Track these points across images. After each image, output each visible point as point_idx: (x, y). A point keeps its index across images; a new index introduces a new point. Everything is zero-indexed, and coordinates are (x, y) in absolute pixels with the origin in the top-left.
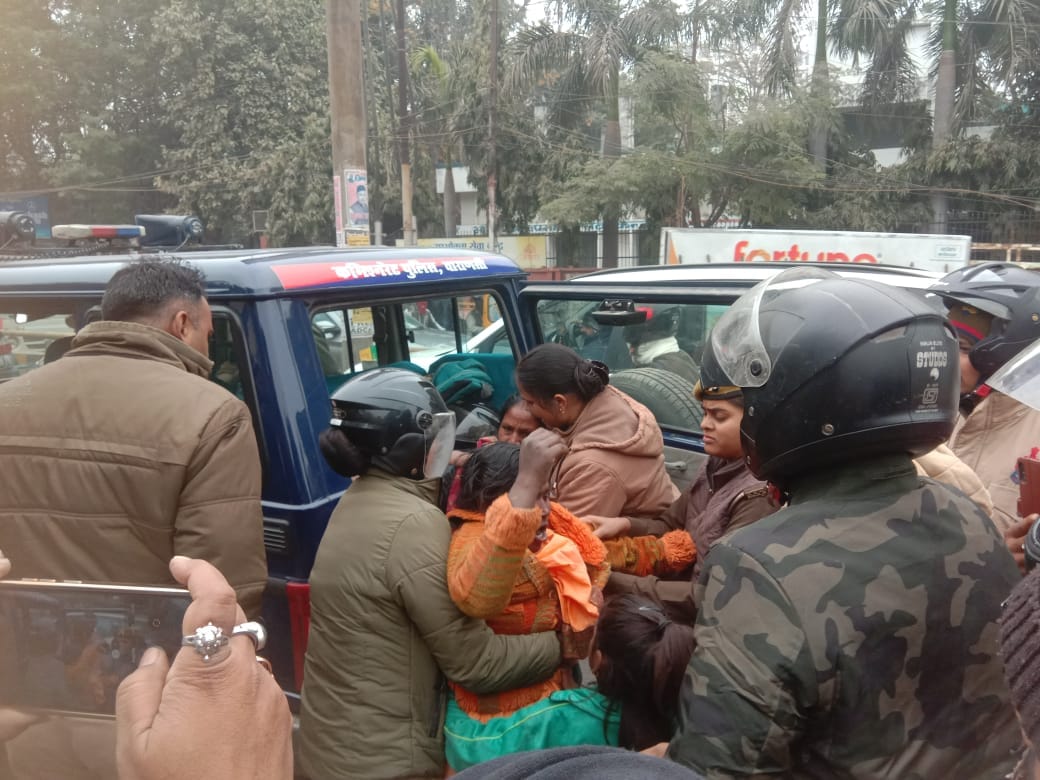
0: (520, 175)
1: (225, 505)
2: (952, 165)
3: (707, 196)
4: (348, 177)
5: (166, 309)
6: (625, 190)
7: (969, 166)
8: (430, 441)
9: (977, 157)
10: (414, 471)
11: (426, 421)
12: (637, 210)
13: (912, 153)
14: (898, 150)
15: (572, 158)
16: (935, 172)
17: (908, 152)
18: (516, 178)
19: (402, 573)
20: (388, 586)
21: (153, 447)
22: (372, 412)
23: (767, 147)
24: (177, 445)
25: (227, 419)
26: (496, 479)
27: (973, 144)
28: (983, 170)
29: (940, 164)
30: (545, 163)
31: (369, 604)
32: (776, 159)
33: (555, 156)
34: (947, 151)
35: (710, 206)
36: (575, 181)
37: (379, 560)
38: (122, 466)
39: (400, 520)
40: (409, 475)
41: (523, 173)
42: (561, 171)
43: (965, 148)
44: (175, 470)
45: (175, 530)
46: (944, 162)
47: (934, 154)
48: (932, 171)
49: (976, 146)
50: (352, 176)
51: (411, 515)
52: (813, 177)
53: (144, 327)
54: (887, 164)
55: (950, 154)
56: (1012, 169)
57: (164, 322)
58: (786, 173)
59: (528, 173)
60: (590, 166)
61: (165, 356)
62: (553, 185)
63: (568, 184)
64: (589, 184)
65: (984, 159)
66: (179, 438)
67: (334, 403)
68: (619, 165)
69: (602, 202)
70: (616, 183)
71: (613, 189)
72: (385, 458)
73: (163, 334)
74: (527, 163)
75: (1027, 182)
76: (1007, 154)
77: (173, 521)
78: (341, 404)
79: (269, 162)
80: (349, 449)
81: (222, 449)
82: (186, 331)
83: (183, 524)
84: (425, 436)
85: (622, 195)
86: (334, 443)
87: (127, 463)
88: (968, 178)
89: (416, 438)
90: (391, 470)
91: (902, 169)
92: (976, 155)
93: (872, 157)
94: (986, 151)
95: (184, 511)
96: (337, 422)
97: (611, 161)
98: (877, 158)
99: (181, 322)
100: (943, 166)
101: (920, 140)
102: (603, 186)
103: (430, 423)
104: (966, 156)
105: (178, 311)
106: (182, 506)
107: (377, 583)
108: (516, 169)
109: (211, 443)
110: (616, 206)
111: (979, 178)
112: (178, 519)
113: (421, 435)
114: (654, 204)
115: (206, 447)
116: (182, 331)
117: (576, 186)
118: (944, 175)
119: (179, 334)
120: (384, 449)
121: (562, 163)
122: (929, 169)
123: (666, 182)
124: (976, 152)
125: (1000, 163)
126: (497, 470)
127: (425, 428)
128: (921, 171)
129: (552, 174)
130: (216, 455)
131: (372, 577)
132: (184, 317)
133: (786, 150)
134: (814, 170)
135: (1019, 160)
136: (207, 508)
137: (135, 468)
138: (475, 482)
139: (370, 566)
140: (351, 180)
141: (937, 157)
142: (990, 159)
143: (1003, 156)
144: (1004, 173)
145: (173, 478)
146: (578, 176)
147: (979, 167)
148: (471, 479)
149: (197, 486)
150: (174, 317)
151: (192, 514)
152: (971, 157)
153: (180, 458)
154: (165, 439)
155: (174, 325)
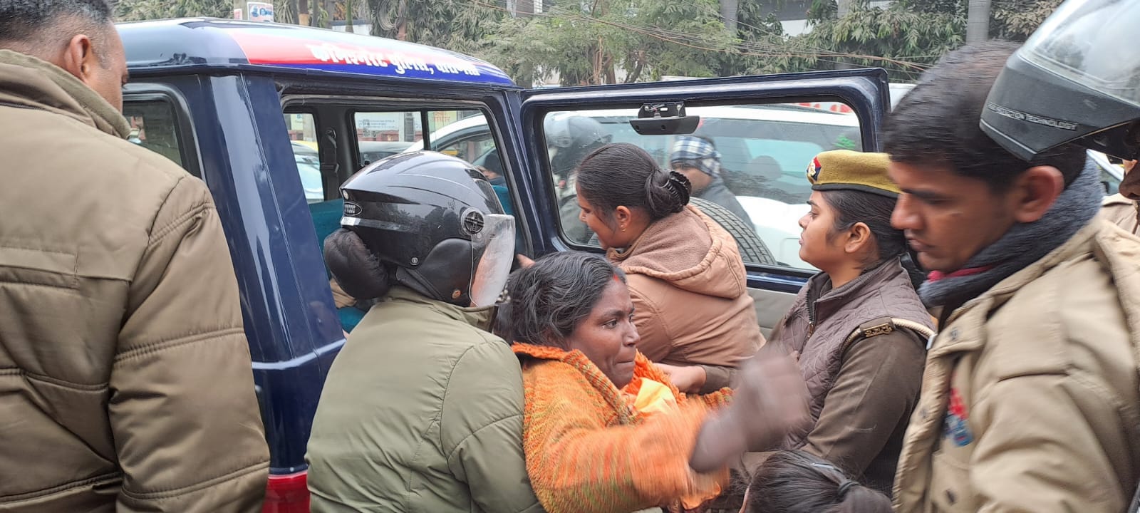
0: (428, 32)
1: (200, 343)
2: (857, 34)
3: (622, 61)
4: (252, 10)
5: (53, 29)
6: (542, 50)
7: (873, 35)
8: (479, 252)
9: (881, 28)
10: (456, 293)
11: (476, 223)
12: (553, 72)
13: (817, 22)
14: (805, 21)
15: (484, 17)
16: (841, 41)
17: (814, 22)
18: (424, 35)
19: (467, 431)
20: (442, 451)
21: (66, 252)
22: (400, 207)
23: (684, 11)
24: (110, 246)
25: (188, 205)
26: (566, 299)
27: (877, 15)
28: (886, 40)
29: (846, 34)
30: (455, 20)
31: (415, 479)
32: (693, 23)
33: (466, 14)
34: (852, 21)
35: (625, 70)
36: (489, 39)
37: (426, 413)
38: (9, 286)
39: (457, 355)
40: (448, 299)
41: (431, 30)
42: (473, 29)
43: (870, 18)
44: (112, 289)
45: (112, 391)
46: (850, 32)
47: (840, 23)
48: (838, 40)
49: (879, 17)
50: (256, 10)
51: (472, 347)
52: (729, 41)
53: (24, 58)
54: (794, 34)
55: (854, 23)
56: (913, 40)
57: (52, 49)
58: (704, 36)
59: (437, 31)
60: (506, 24)
61: (65, 106)
62: (465, 43)
63: (481, 42)
64: (505, 42)
65: (887, 29)
66: (113, 235)
67: (346, 195)
68: (534, 24)
69: (517, 62)
70: (533, 42)
71: (529, 48)
72: (414, 273)
73: (57, 71)
74: (436, 21)
75: (926, 52)
76: (909, 25)
77: (107, 376)
78: (356, 195)
79: (142, 10)
80: (365, 258)
81: (185, 252)
82: (88, 69)
83: (125, 380)
84: (474, 245)
85: (539, 54)
86: (343, 249)
87: (20, 281)
88: (871, 46)
89: (459, 247)
90: (423, 290)
91: (809, 38)
92: (879, 25)
93: (780, 27)
94: (889, 21)
95: (128, 358)
96: (351, 221)
97: (527, 20)
98: (784, 28)
99: (80, 51)
100: (849, 36)
101: (825, 11)
102: (519, 46)
103: (480, 226)
104: (870, 26)
105: (75, 34)
106: (124, 350)
107: (427, 447)
108: (424, 26)
109: (168, 243)
110: (530, 67)
111: (883, 48)
112: (118, 373)
113: (467, 243)
114: (570, 66)
115: (160, 251)
116: (83, 68)
117: (492, 44)
118: (850, 43)
119: (79, 72)
120: (415, 260)
121: (474, 22)
122: (836, 38)
123: (582, 44)
124: (879, 22)
125: (902, 34)
126: (565, 287)
127: (473, 233)
128: (828, 39)
129: (463, 31)
130: (175, 266)
131: (420, 439)
132: (85, 44)
133: (702, 14)
134: (730, 35)
135: (919, 31)
136: (170, 352)
137: (33, 288)
138: (538, 305)
139: (415, 422)
140: (255, 14)
141: (843, 26)
142: (893, 29)
143: (905, 27)
144: (905, 43)
145: (107, 302)
146: (493, 33)
147: (882, 37)
148: (533, 303)
149: (151, 316)
150: (68, 44)
151: (145, 364)
152: (875, 28)
153: (120, 269)
154: (87, 237)
155: (68, 55)
